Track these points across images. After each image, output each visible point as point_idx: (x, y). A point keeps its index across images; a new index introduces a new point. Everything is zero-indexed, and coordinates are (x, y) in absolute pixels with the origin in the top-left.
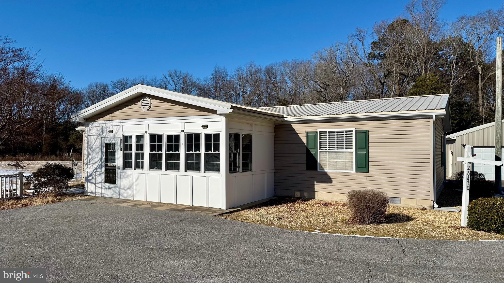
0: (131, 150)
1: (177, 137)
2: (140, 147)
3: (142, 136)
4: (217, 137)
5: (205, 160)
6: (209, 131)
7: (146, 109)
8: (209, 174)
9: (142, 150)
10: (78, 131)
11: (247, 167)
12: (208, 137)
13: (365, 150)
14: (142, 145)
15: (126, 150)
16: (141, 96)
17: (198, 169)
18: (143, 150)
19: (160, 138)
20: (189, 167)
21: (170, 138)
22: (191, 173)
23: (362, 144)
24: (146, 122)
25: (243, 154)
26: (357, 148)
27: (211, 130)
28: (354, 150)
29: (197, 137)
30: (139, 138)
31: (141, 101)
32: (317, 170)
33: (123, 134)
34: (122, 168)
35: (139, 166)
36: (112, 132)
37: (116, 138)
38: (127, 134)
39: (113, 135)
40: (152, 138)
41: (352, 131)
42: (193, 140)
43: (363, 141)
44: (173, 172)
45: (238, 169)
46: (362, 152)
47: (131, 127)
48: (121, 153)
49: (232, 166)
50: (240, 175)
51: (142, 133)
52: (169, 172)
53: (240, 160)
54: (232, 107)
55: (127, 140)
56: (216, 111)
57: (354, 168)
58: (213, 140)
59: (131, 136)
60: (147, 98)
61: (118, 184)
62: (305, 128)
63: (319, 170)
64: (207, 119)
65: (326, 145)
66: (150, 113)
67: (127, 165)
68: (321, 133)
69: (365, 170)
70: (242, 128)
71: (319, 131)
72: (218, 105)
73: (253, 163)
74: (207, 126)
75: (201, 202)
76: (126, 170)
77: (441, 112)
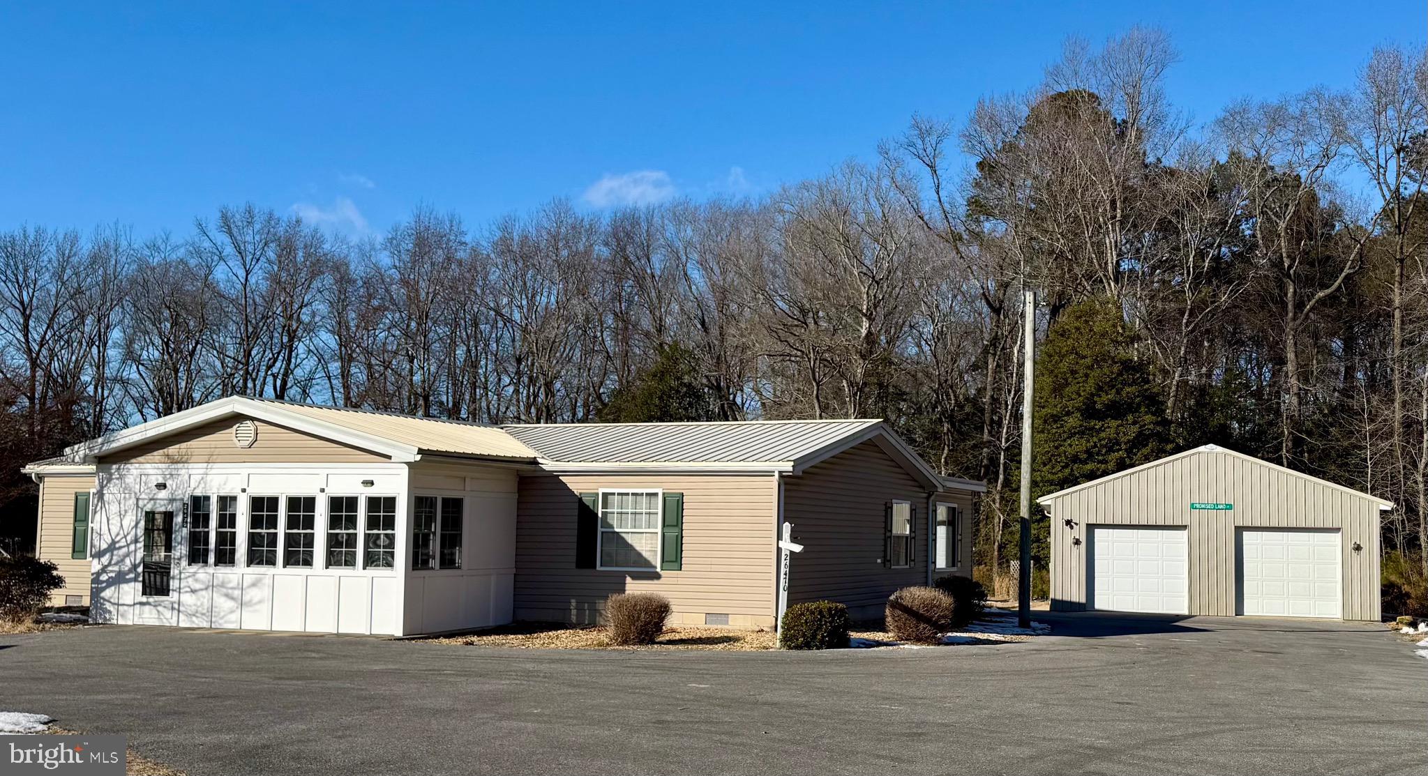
0: (206, 524)
1: (310, 503)
2: (228, 520)
3: (234, 499)
4: (390, 503)
5: (366, 546)
6: (374, 492)
7: (246, 445)
8: (372, 572)
9: (233, 525)
11: (448, 562)
12: (373, 503)
13: (677, 530)
14: (233, 517)
15: (195, 523)
16: (236, 419)
17: (351, 563)
18: (234, 527)
19: (273, 502)
20: (332, 560)
21: (294, 503)
22: (336, 571)
23: (671, 519)
24: (244, 469)
25: (442, 535)
26: (664, 525)
27: (378, 491)
28: (659, 530)
29: (352, 502)
30: (226, 502)
31: (235, 427)
32: (595, 567)
33: (189, 492)
34: (184, 563)
35: (225, 557)
36: (162, 486)
37: (172, 501)
38: (198, 493)
39: (163, 494)
40: (257, 503)
41: (656, 495)
42: (342, 508)
43: (674, 511)
44: (301, 571)
45: (431, 563)
46: (672, 533)
47: (209, 478)
48: (185, 531)
49: (418, 560)
50: (437, 576)
51: (236, 491)
52: (291, 570)
53: (435, 546)
54: (420, 451)
55: (198, 505)
56: (389, 457)
57: (658, 563)
58: (382, 509)
59: (207, 498)
60: (249, 423)
61: (174, 596)
62: (577, 486)
63: (599, 568)
64: (373, 469)
65: (614, 521)
66: (253, 452)
67: (197, 555)
68: (605, 495)
69: (676, 565)
70: (443, 488)
71: (601, 491)
72: (394, 447)
73: (466, 554)
74: (372, 483)
75: (354, 625)
76: (194, 568)
77: (788, 467)
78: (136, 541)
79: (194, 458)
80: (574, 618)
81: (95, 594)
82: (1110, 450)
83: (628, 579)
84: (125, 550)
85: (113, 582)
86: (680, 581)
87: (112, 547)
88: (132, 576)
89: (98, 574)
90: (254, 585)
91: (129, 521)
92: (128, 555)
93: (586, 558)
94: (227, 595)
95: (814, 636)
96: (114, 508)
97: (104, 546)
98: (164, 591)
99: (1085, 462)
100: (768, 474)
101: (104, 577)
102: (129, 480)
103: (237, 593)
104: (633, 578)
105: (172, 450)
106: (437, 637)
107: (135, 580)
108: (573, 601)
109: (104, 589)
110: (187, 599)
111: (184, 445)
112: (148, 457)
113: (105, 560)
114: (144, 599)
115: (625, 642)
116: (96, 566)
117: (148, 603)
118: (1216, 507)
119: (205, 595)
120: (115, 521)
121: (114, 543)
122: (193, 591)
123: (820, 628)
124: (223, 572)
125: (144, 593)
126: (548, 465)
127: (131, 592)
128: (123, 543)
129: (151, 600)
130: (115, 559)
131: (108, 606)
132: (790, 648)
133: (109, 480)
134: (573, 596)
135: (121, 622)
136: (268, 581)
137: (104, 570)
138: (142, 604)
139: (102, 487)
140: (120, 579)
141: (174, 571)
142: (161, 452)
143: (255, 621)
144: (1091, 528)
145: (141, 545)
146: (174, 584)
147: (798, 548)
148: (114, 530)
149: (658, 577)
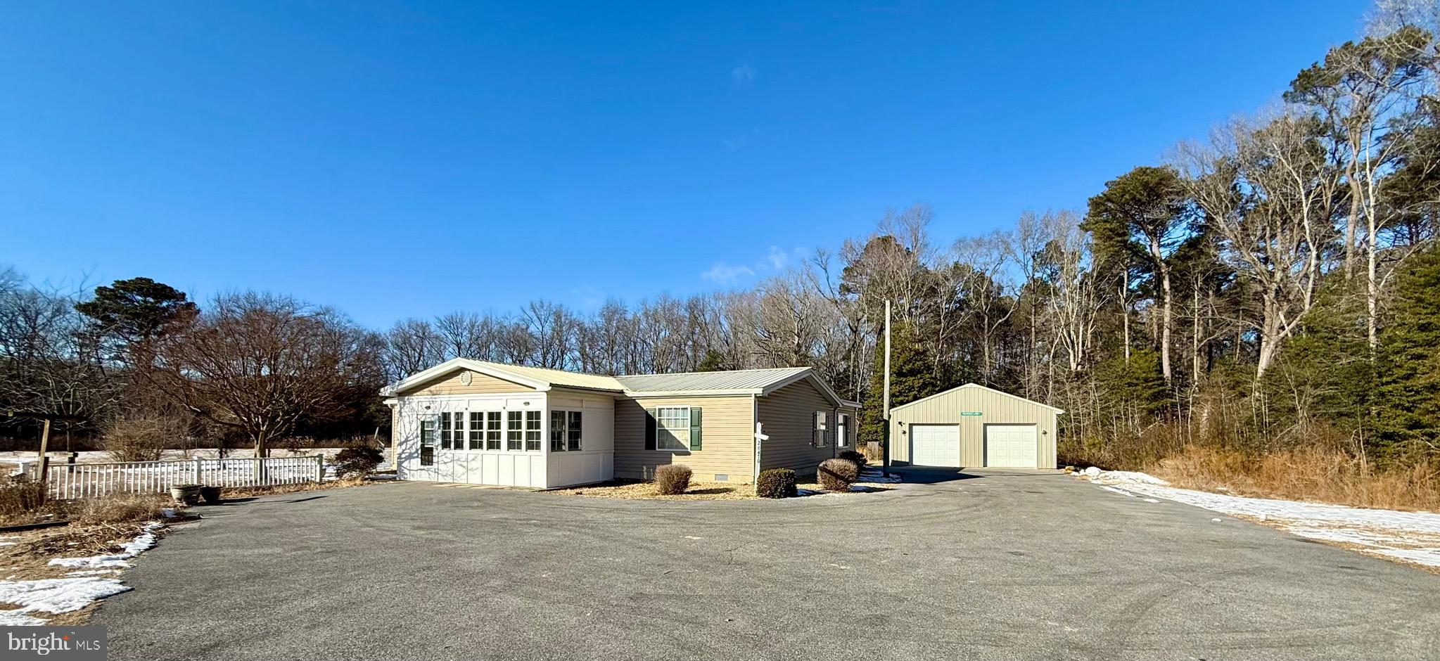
0: (449, 428)
1: (498, 415)
2: (459, 425)
3: (462, 413)
4: (538, 414)
5: (527, 438)
6: (530, 408)
7: (466, 384)
8: (530, 452)
10: (386, 406)
11: (574, 446)
12: (530, 414)
13: (699, 428)
14: (462, 423)
15: (444, 428)
16: (461, 370)
17: (519, 447)
18: (462, 428)
19: (481, 415)
20: (511, 446)
21: (491, 415)
22: (512, 452)
23: (695, 422)
24: (466, 397)
25: (570, 433)
26: (691, 426)
27: (532, 408)
28: (689, 428)
29: (519, 414)
30: (459, 415)
31: (461, 374)
32: (655, 449)
33: (441, 411)
34: (440, 448)
35: (459, 445)
36: (428, 408)
37: (433, 415)
38: (445, 411)
39: (430, 412)
40: (473, 416)
41: (686, 409)
42: (514, 417)
43: (697, 420)
44: (494, 452)
45: (563, 447)
46: (696, 430)
47: (450, 402)
48: (440, 431)
49: (555, 445)
50: (566, 455)
51: (462, 410)
52: (491, 451)
53: (565, 439)
54: (551, 385)
55: (446, 416)
56: (535, 388)
57: (688, 446)
58: (534, 416)
59: (449, 414)
60: (468, 372)
61: (435, 465)
62: (645, 405)
63: (657, 449)
64: (528, 395)
65: (664, 423)
66: (470, 389)
67: (446, 445)
68: (660, 410)
69: (699, 448)
70: (568, 405)
71: (657, 407)
72: (537, 382)
73: (584, 443)
74: (528, 403)
75: (522, 482)
76: (445, 450)
77: (759, 391)
78: (417, 437)
79: (443, 392)
80: (645, 477)
81: (400, 464)
82: (910, 391)
83: (673, 455)
84: (412, 442)
85: (407, 459)
86: (701, 456)
87: (406, 440)
88: (416, 455)
89: (400, 454)
90: (473, 460)
91: (414, 426)
92: (413, 444)
93: (650, 445)
94: (461, 465)
95: (776, 489)
96: (407, 420)
97: (403, 440)
98: (430, 462)
99: (898, 397)
100: (749, 395)
101: (403, 456)
102: (414, 405)
103: (465, 464)
104: (676, 455)
105: (433, 388)
106: (566, 489)
107: (417, 457)
108: (645, 467)
109: (403, 462)
110: (442, 467)
111: (438, 385)
112: (421, 392)
113: (404, 447)
114: (422, 467)
115: (666, 493)
116: (399, 450)
117: (424, 469)
118: (974, 414)
119: (450, 465)
120: (408, 426)
121: (407, 437)
122: (445, 463)
123: (779, 485)
124: (458, 451)
125: (422, 464)
126: (629, 394)
127: (416, 462)
128: (411, 438)
129: (426, 467)
130: (408, 446)
131: (406, 471)
132: (762, 496)
133: (404, 405)
134: (643, 465)
135: (412, 479)
136: (480, 457)
137: (403, 452)
138: (421, 470)
139: (401, 408)
140: (410, 457)
141: (435, 453)
142: (427, 389)
143: (474, 480)
144: (911, 425)
145: (419, 439)
146: (435, 459)
147: (766, 438)
148: (408, 431)
149: (689, 454)
